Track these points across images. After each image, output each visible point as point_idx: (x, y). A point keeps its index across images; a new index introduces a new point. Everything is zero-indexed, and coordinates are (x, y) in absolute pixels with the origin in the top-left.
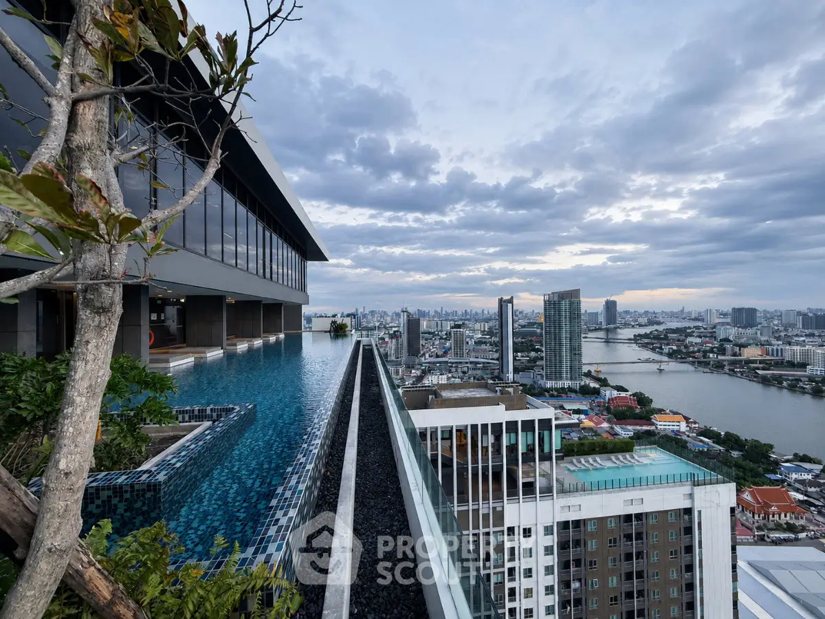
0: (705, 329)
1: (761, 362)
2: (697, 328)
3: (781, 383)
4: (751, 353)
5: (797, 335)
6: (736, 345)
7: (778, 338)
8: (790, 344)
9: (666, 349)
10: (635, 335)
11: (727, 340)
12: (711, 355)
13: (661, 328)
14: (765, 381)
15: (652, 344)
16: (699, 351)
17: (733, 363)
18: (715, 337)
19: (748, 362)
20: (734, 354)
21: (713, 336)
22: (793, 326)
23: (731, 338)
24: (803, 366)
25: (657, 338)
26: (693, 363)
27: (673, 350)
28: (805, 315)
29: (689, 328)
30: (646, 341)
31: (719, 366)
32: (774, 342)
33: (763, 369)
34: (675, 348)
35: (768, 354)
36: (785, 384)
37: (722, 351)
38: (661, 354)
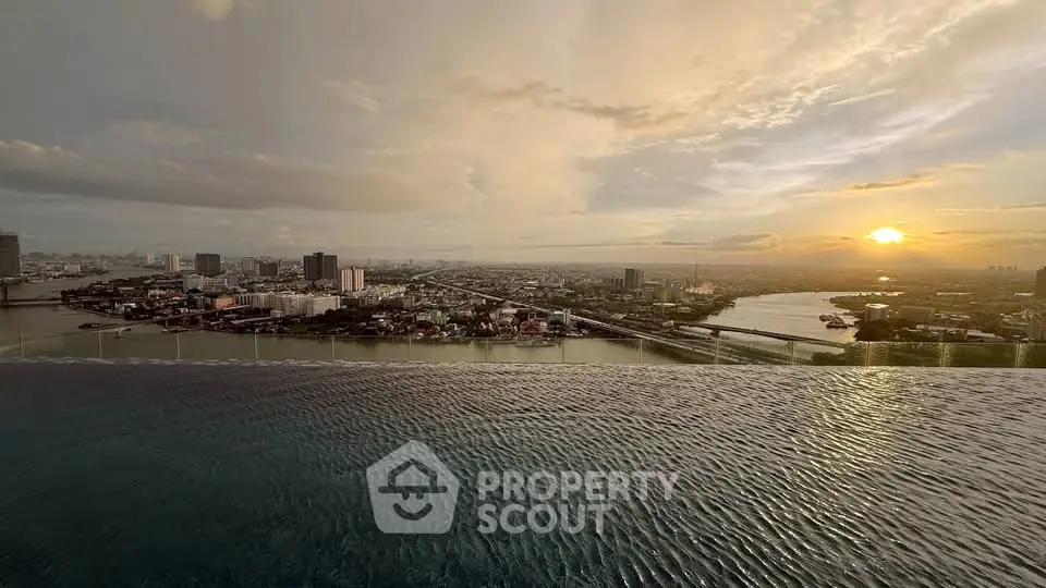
0: (167, 279)
1: (234, 311)
2: (156, 277)
3: (253, 330)
4: (222, 303)
5: (257, 283)
6: (206, 295)
7: (243, 286)
8: (253, 291)
9: (121, 308)
10: (64, 293)
11: (195, 291)
12: (182, 310)
13: (106, 279)
14: (240, 330)
15: (97, 303)
16: (166, 306)
17: (206, 316)
18: (181, 288)
19: (223, 312)
20: (207, 307)
21: (179, 287)
22: (253, 273)
23: (199, 288)
24: (267, 311)
25: (102, 293)
26: (162, 323)
27: (133, 310)
28: (261, 263)
29: (147, 278)
30: (85, 299)
31: (193, 322)
32: (240, 290)
33: (237, 319)
34: (133, 305)
35: (237, 303)
36: (257, 330)
37: (192, 303)
38: (113, 315)
